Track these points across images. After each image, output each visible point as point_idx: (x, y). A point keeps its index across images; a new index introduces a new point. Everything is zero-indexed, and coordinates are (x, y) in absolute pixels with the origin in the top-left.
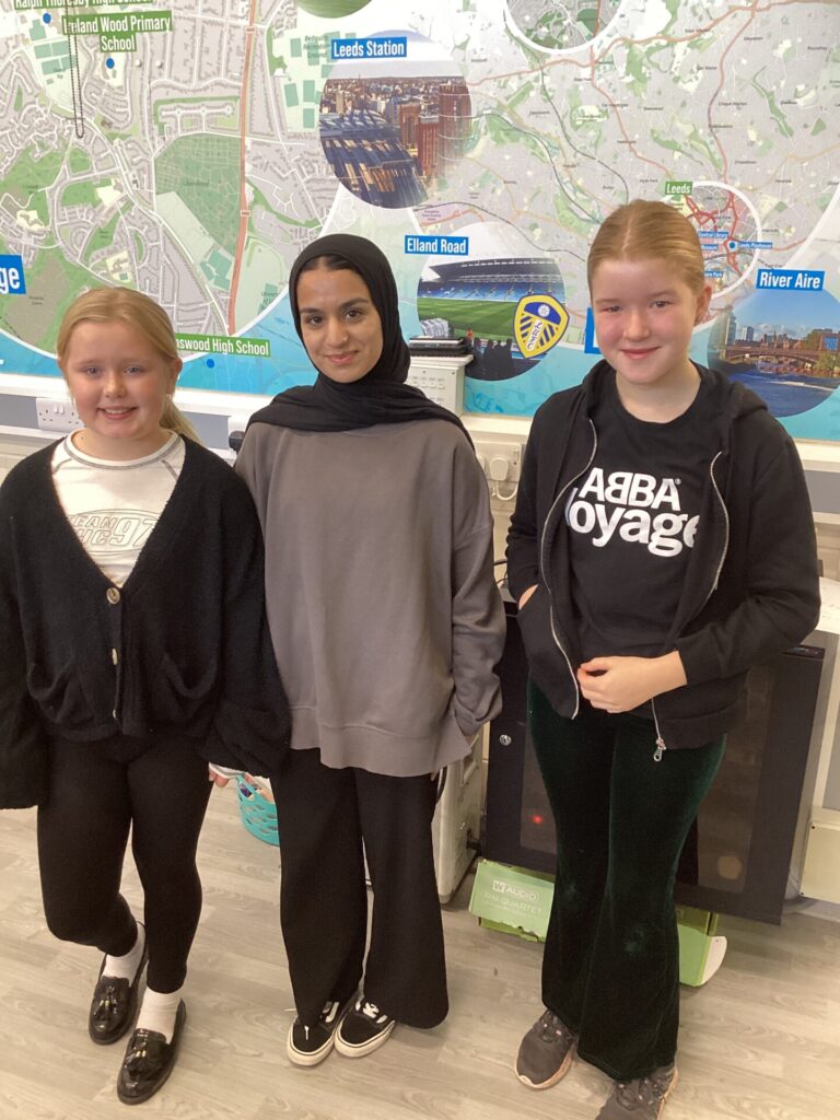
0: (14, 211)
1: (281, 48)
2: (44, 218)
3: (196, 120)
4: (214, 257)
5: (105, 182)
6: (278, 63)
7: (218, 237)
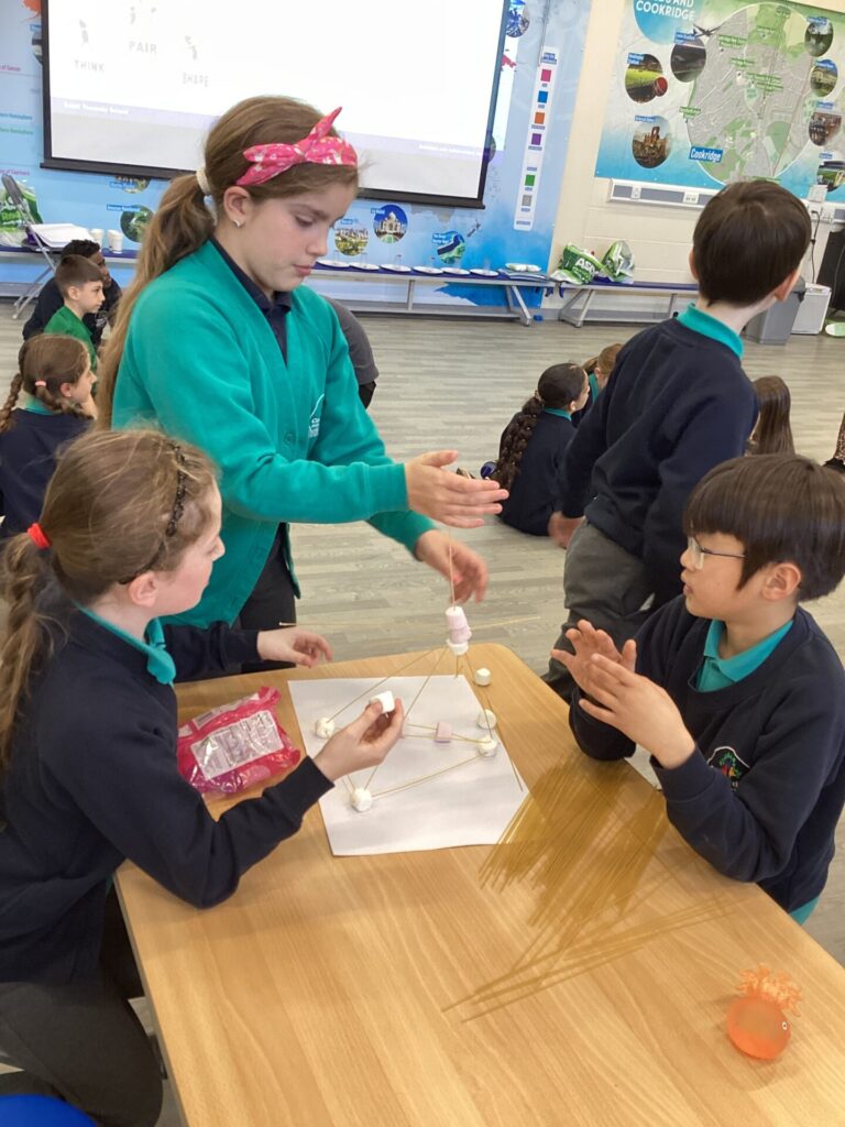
0: (726, 136)
1: (806, 102)
2: (734, 139)
3: (780, 117)
4: (775, 155)
5: (753, 131)
6: (805, 105)
7: (777, 149)
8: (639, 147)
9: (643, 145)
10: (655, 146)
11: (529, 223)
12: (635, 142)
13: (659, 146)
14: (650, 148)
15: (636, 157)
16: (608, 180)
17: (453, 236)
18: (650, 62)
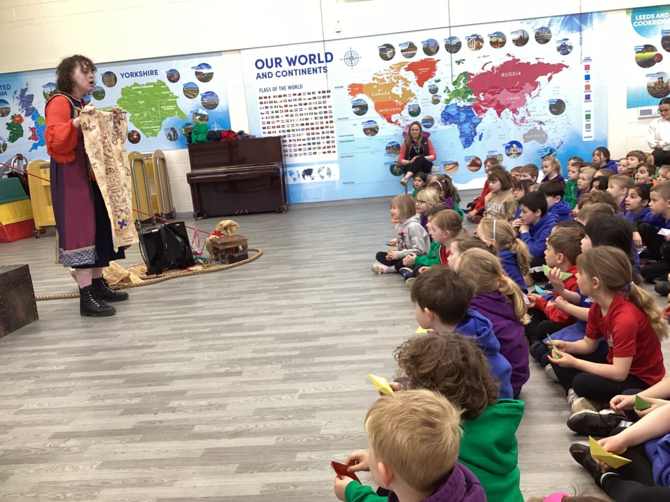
8: (652, 89)
9: (654, 88)
10: (662, 87)
11: (591, 137)
12: (649, 87)
13: (665, 86)
14: (659, 88)
15: (651, 94)
16: (636, 108)
17: (549, 149)
18: (648, 48)
